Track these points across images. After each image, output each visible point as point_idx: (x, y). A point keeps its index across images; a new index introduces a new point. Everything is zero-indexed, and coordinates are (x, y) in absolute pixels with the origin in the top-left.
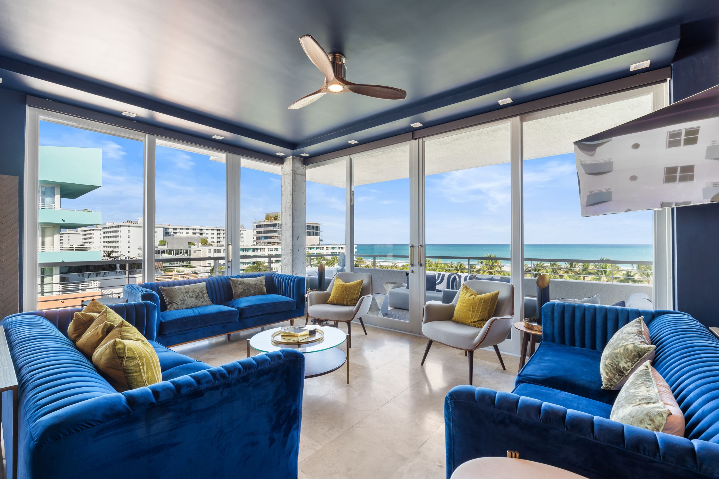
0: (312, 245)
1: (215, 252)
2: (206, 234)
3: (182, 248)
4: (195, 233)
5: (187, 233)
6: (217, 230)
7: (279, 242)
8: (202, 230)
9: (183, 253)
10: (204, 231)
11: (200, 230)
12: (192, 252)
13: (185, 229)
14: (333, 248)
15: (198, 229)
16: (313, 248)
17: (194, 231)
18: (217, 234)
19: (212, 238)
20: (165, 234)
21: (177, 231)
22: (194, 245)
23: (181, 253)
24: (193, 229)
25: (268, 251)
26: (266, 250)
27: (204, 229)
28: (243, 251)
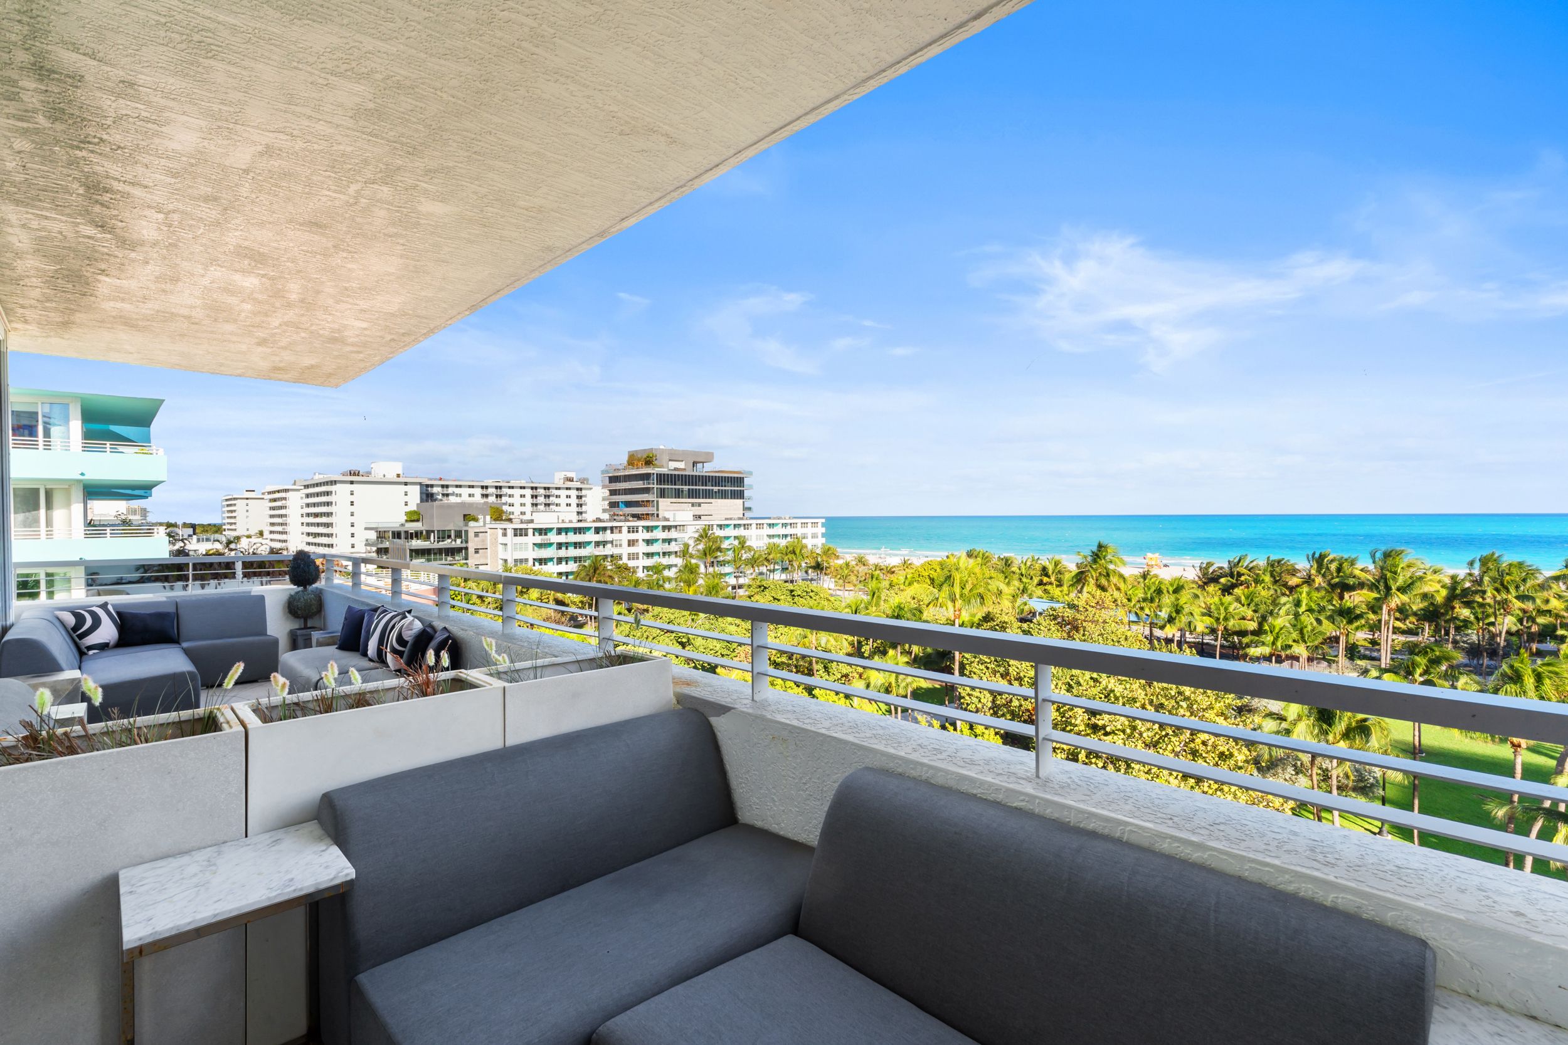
0: (727, 519)
1: (515, 535)
2: (510, 496)
3: (452, 527)
4: (486, 496)
5: (470, 495)
6: (532, 488)
7: (656, 512)
8: (501, 488)
10: (505, 491)
11: (496, 487)
12: (471, 535)
13: (465, 486)
14: (771, 525)
15: (492, 487)
16: (728, 526)
17: (485, 492)
18: (532, 497)
19: (521, 505)
20: (424, 497)
21: (450, 490)
22: (476, 520)
23: (449, 537)
24: (482, 487)
25: (629, 532)
26: (625, 530)
27: (505, 487)
28: (575, 533)
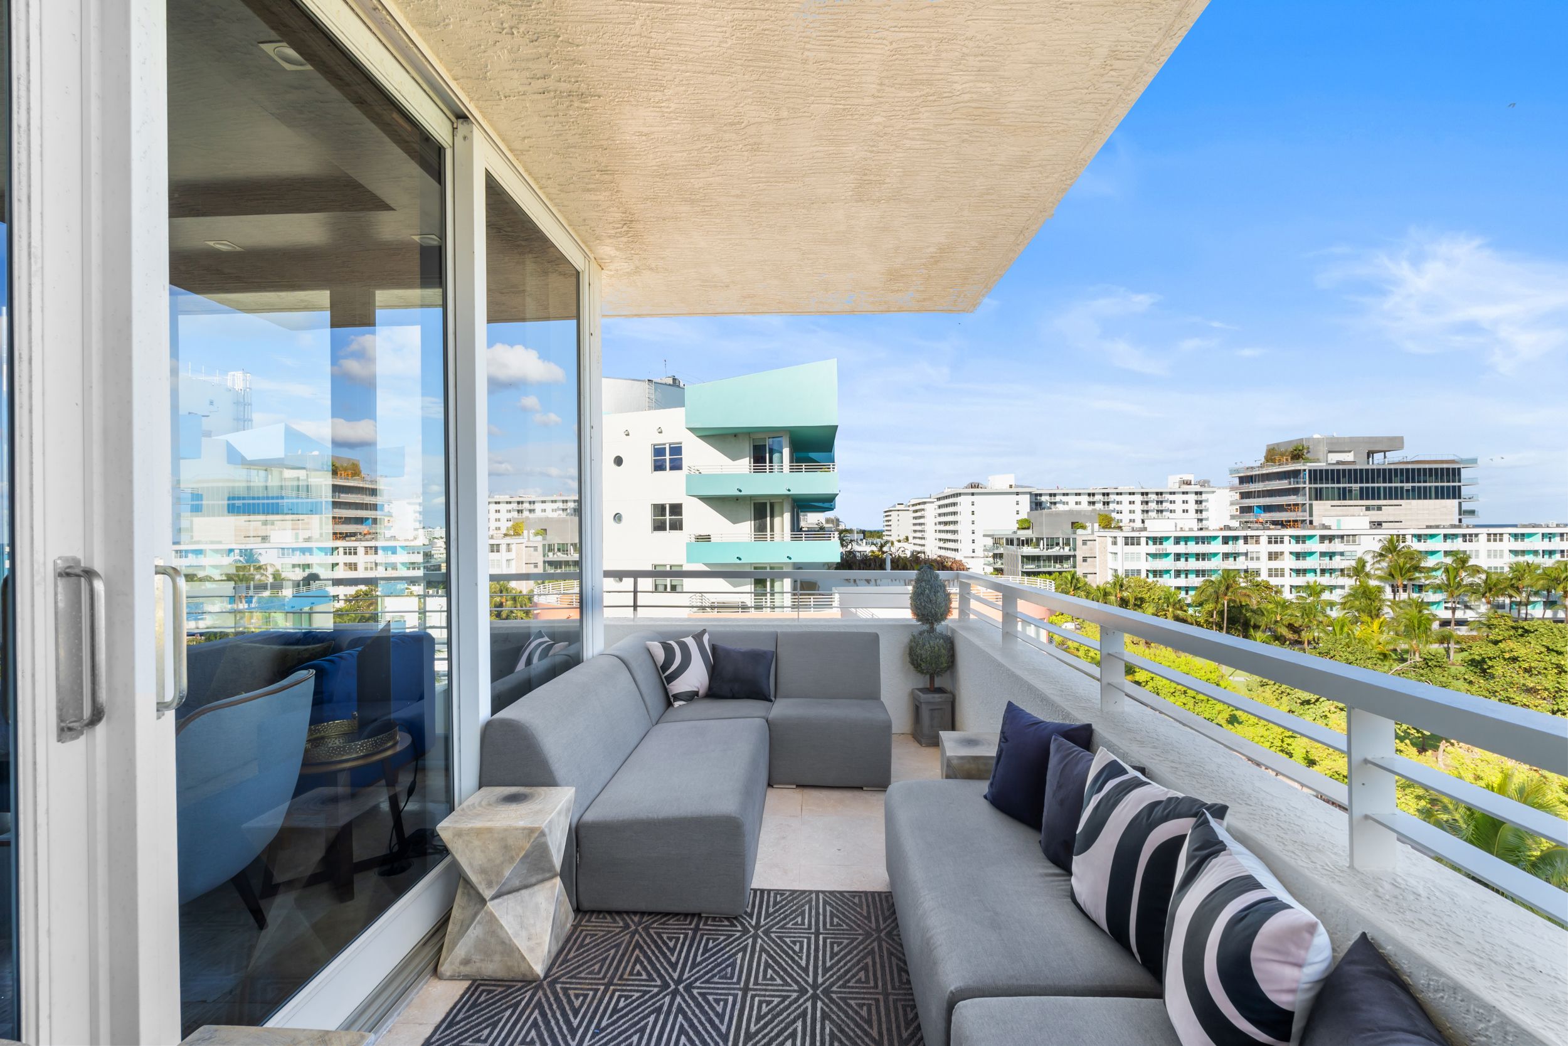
0: (1428, 527)
1: (1127, 544)
2: (1118, 503)
3: (1060, 535)
4: (1093, 503)
5: (1077, 503)
6: (1142, 494)
7: (1308, 518)
8: (1108, 494)
9: (1061, 544)
10: (1112, 497)
11: (1104, 494)
12: (1079, 542)
13: (1072, 494)
14: (1518, 537)
15: (1099, 494)
16: (1432, 536)
17: (1091, 499)
18: (1143, 503)
19: (1130, 512)
20: (1034, 506)
21: (1058, 499)
22: (1083, 527)
23: (1058, 544)
24: (1089, 495)
25: (1270, 542)
26: (1264, 540)
27: (1113, 493)
28: (1197, 543)
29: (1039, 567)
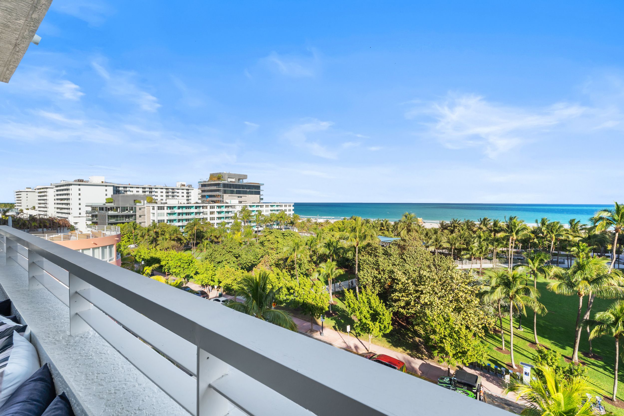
2: (156, 192)
3: (128, 205)
4: (145, 192)
5: (137, 192)
6: (166, 189)
7: (222, 200)
8: (151, 188)
9: (129, 210)
10: (153, 190)
11: (150, 188)
12: (137, 209)
13: (135, 187)
14: (272, 206)
15: (147, 188)
16: (254, 206)
17: (144, 190)
18: (166, 192)
19: (161, 196)
20: (115, 192)
21: (128, 189)
22: (140, 202)
23: (127, 210)
24: (143, 188)
26: (209, 207)
27: (154, 188)
28: (186, 209)
29: (117, 220)
